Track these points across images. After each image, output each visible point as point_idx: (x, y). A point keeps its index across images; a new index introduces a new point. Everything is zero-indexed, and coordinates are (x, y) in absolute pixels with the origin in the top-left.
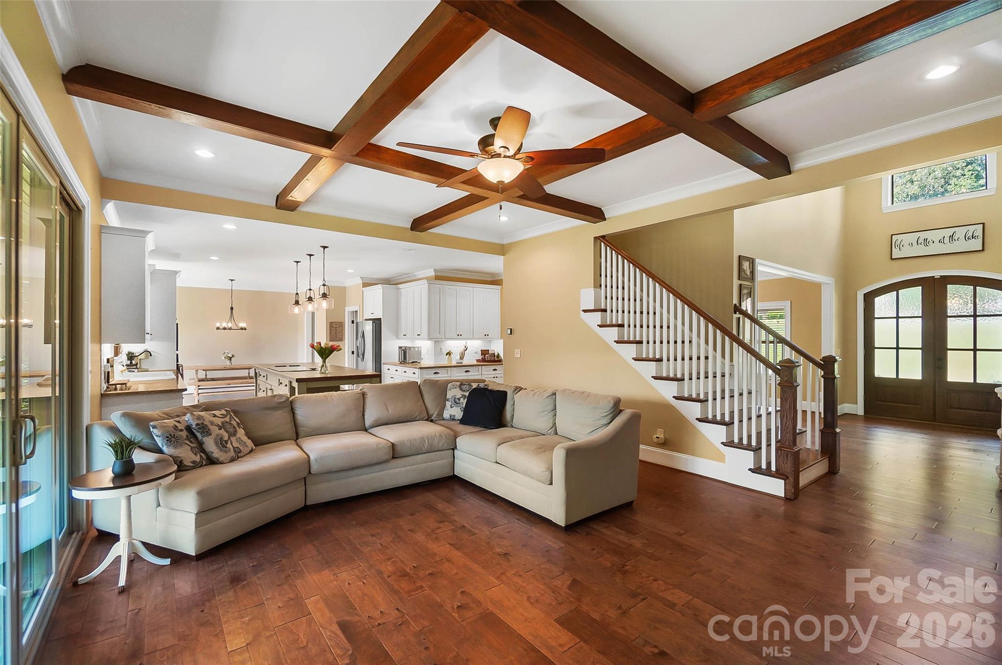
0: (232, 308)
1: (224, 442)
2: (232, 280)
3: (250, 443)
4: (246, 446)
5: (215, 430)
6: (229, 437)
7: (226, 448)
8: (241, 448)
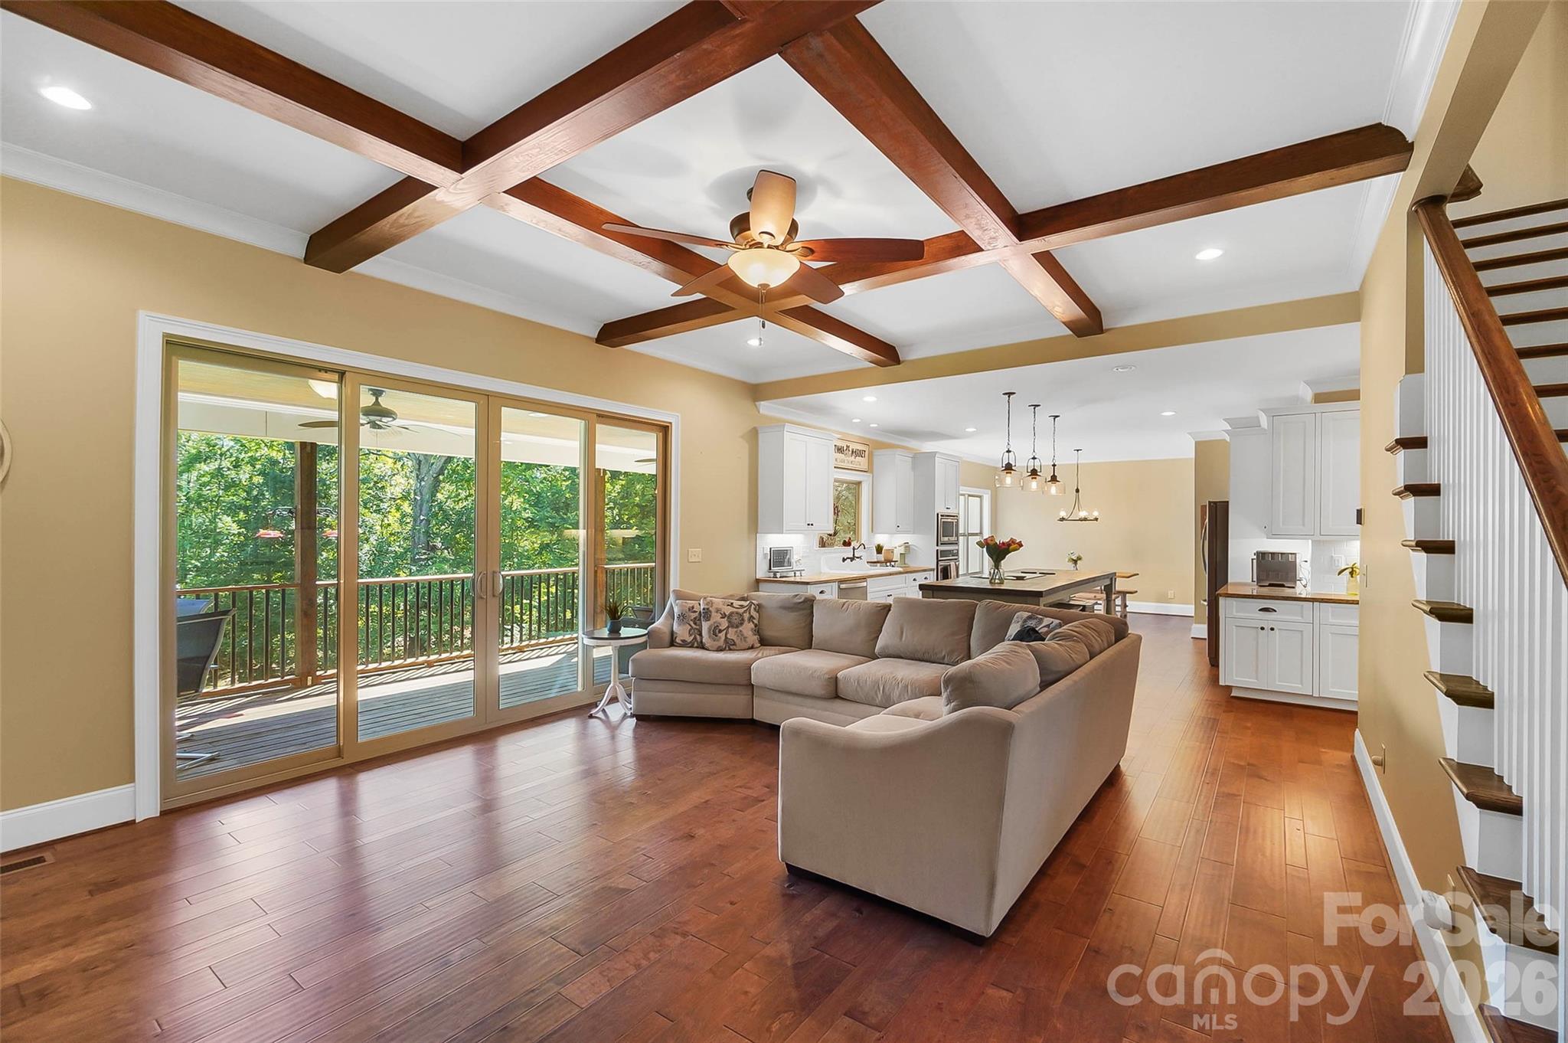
0: (1077, 491)
1: (717, 631)
2: (1078, 450)
3: (753, 639)
4: (745, 641)
5: (716, 617)
6: (728, 627)
7: (716, 636)
8: (737, 642)
